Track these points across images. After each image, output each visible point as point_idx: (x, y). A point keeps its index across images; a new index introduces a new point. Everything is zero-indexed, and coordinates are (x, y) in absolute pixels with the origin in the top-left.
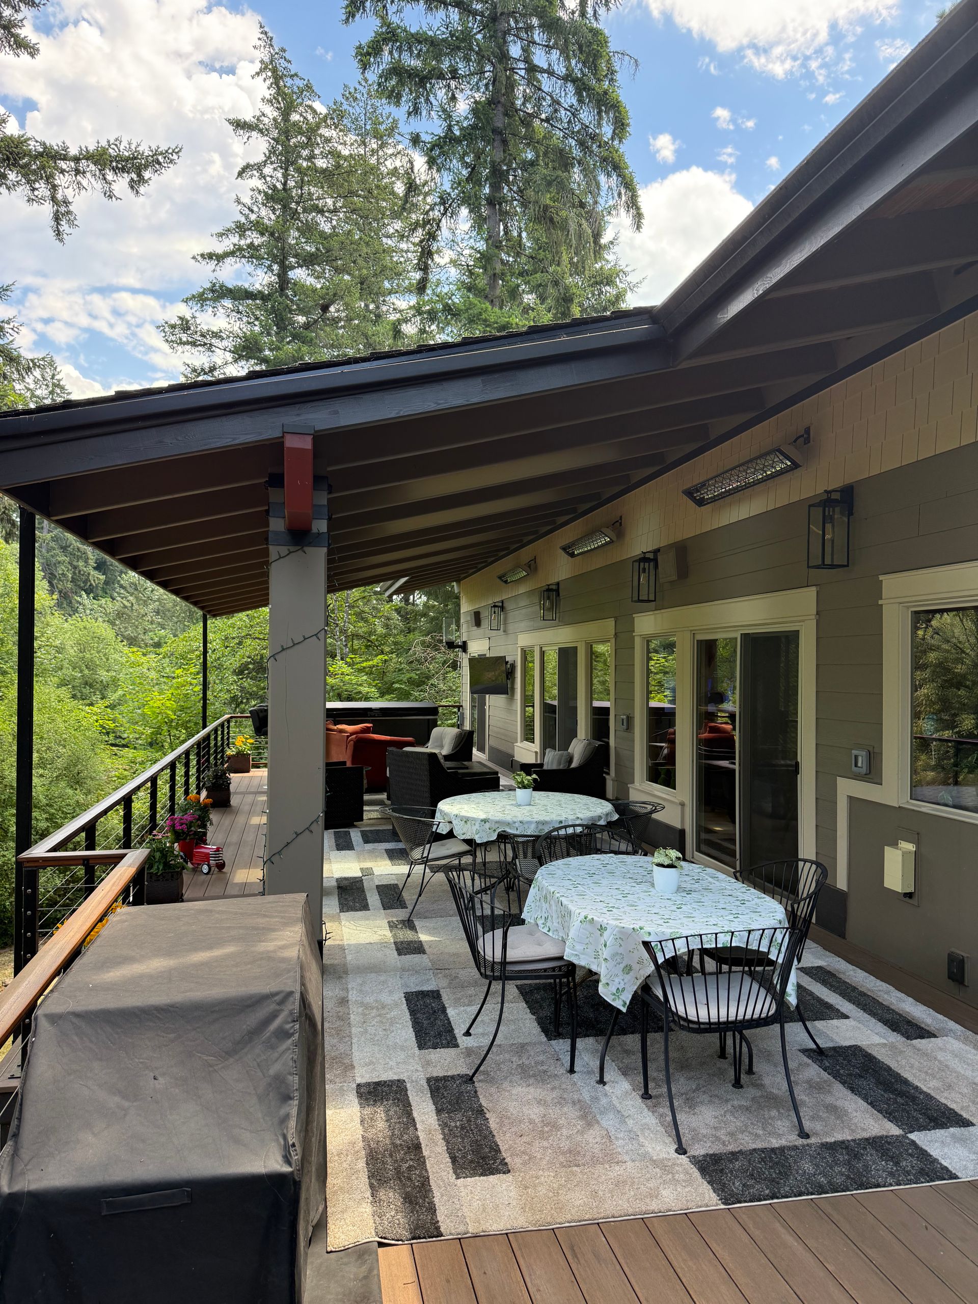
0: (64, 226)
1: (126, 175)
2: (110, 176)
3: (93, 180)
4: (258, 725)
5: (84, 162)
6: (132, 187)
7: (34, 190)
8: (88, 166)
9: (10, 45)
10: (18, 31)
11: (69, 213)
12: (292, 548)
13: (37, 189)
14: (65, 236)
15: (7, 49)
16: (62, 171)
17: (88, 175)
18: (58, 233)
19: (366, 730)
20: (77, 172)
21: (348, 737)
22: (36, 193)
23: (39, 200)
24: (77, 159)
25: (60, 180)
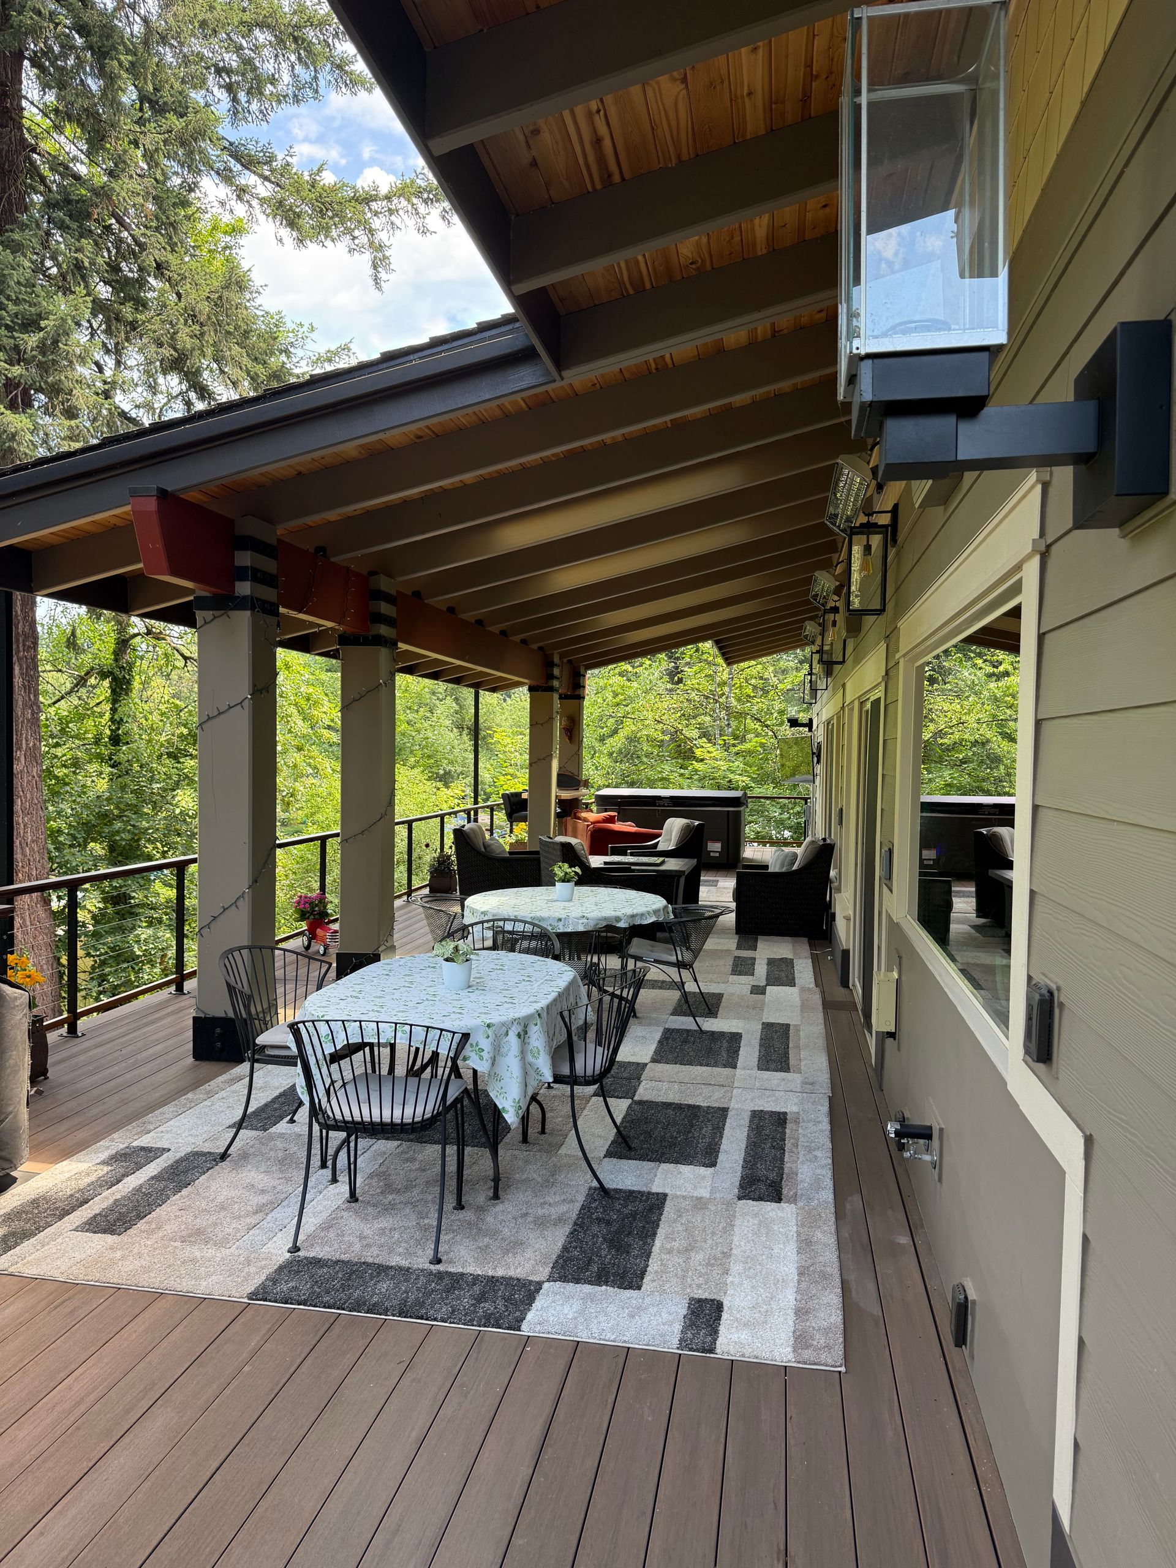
0: (383, 275)
1: (437, 205)
2: (422, 208)
3: (405, 217)
4: (509, 810)
5: (395, 201)
6: (443, 218)
7: (354, 238)
8: (400, 203)
9: (346, 85)
10: (353, 67)
11: (385, 257)
12: (217, 613)
13: (357, 238)
14: (382, 283)
15: (344, 90)
16: (376, 214)
17: (401, 212)
18: (376, 280)
19: (611, 820)
20: (391, 212)
21: (588, 826)
22: (356, 242)
23: (360, 249)
24: (388, 198)
25: (376, 223)
